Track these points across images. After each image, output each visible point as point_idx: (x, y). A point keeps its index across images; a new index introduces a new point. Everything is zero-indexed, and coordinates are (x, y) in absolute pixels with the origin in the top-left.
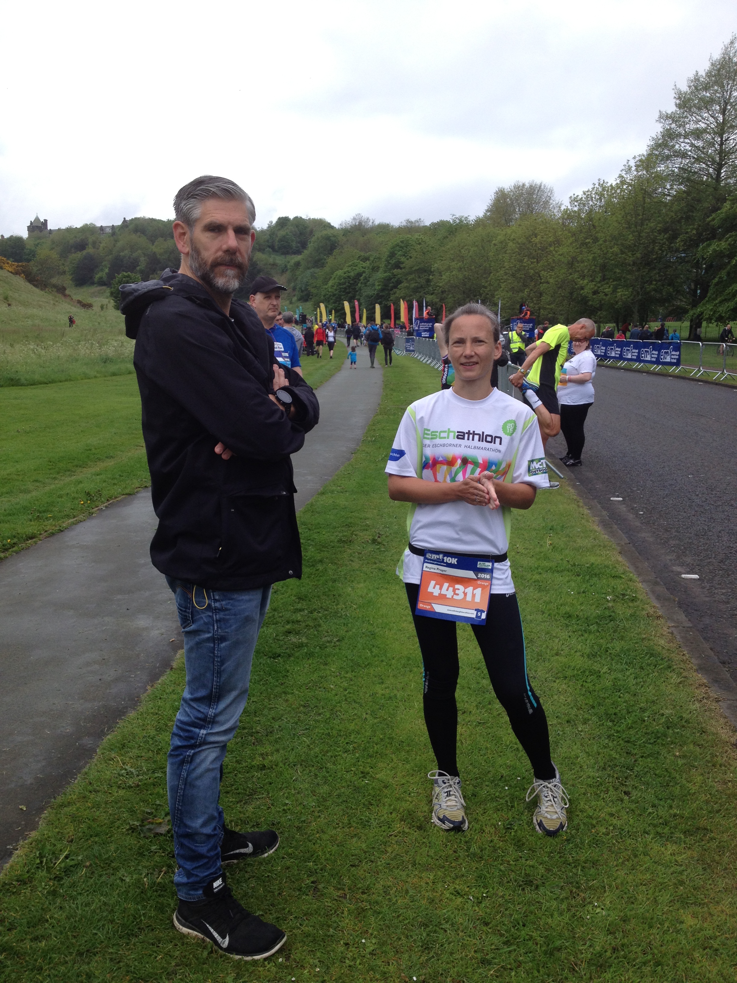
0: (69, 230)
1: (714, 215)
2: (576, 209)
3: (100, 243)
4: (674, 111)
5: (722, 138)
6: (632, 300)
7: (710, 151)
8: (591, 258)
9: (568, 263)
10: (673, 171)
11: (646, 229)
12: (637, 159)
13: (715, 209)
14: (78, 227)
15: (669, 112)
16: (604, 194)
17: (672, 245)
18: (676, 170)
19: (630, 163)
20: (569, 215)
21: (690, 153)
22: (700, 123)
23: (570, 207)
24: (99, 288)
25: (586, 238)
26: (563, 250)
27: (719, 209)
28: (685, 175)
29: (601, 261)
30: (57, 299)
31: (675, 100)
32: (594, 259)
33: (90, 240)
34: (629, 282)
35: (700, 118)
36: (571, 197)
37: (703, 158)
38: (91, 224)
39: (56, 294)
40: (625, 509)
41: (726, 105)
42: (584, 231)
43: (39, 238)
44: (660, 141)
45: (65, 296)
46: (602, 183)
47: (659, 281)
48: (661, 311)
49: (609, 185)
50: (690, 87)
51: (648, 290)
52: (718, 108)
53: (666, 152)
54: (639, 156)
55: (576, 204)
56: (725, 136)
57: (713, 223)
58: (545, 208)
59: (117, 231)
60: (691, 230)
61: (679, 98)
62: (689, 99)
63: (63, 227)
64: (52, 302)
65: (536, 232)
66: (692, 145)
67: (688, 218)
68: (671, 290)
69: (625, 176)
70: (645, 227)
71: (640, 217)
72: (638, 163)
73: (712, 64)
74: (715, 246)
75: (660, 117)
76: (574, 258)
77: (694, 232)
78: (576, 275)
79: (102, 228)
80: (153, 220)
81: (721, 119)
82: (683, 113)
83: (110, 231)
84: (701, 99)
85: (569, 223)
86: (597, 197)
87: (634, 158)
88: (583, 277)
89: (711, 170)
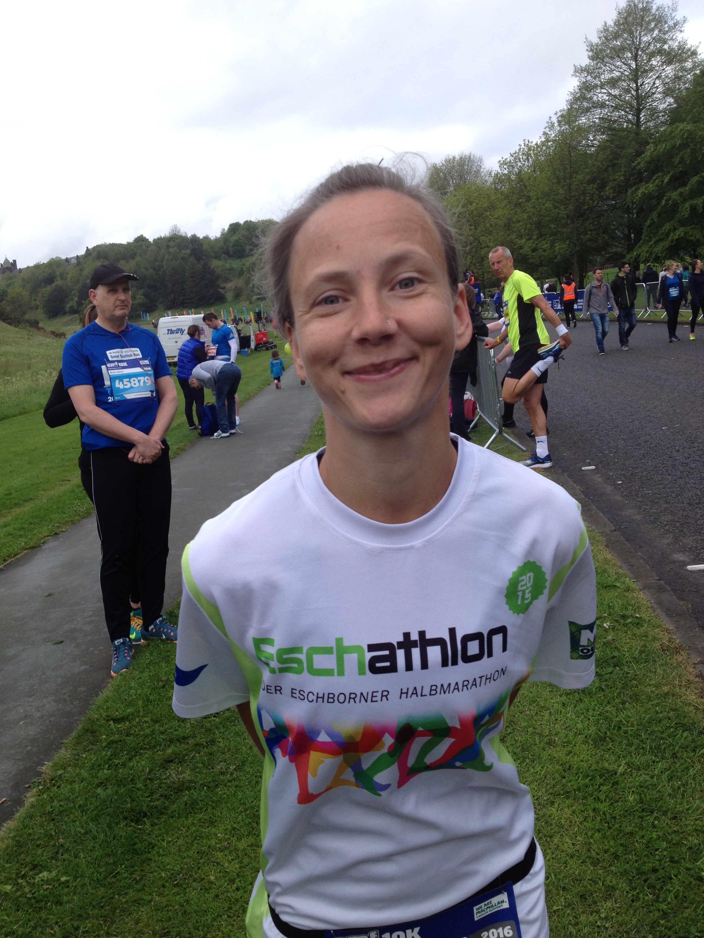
0: (37, 266)
1: (639, 160)
2: (506, 172)
3: (68, 274)
4: (588, 64)
5: (637, 84)
6: (570, 252)
7: (627, 98)
8: (526, 217)
9: (505, 226)
10: (594, 122)
11: (575, 181)
12: (559, 114)
13: (639, 154)
14: (45, 262)
15: (583, 65)
16: (530, 154)
17: (602, 194)
18: (597, 121)
19: (552, 119)
20: (499, 179)
21: (608, 103)
22: (614, 72)
23: (499, 171)
24: (71, 317)
25: (518, 199)
26: (499, 213)
27: (643, 152)
28: (606, 125)
29: (535, 219)
30: (31, 333)
31: (587, 53)
32: (529, 217)
33: (58, 273)
34: (565, 235)
35: (613, 67)
36: (500, 161)
37: (622, 106)
38: (57, 258)
39: (29, 328)
40: (600, 479)
41: (637, 51)
42: (516, 192)
43: (11, 278)
44: (578, 95)
45: (39, 329)
46: (527, 143)
47: (594, 230)
48: (598, 260)
49: (534, 144)
50: (600, 38)
51: (585, 240)
52: (629, 55)
53: (585, 104)
54: (561, 111)
55: (505, 167)
56: (640, 81)
57: (639, 167)
58: (476, 177)
59: (81, 260)
60: (619, 177)
61: (592, 50)
62: (601, 50)
63: (31, 264)
64: (26, 337)
65: (471, 199)
66: (609, 94)
67: (614, 166)
68: (607, 237)
69: (549, 133)
70: (574, 180)
71: (569, 170)
72: (560, 119)
73: (619, 13)
74: (643, 190)
75: (576, 71)
76: (510, 220)
77: (622, 178)
78: (513, 236)
79: (67, 260)
80: (113, 245)
81: (634, 66)
82: (597, 64)
83: (75, 262)
84: (613, 49)
85: (501, 188)
86: (525, 157)
87: (556, 114)
88: (521, 237)
89: (630, 117)
